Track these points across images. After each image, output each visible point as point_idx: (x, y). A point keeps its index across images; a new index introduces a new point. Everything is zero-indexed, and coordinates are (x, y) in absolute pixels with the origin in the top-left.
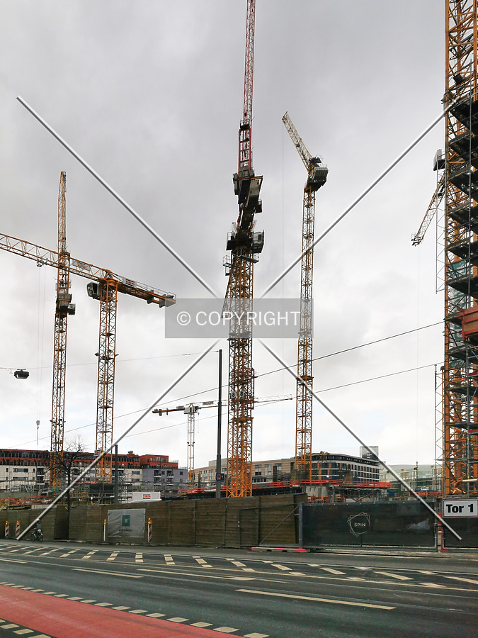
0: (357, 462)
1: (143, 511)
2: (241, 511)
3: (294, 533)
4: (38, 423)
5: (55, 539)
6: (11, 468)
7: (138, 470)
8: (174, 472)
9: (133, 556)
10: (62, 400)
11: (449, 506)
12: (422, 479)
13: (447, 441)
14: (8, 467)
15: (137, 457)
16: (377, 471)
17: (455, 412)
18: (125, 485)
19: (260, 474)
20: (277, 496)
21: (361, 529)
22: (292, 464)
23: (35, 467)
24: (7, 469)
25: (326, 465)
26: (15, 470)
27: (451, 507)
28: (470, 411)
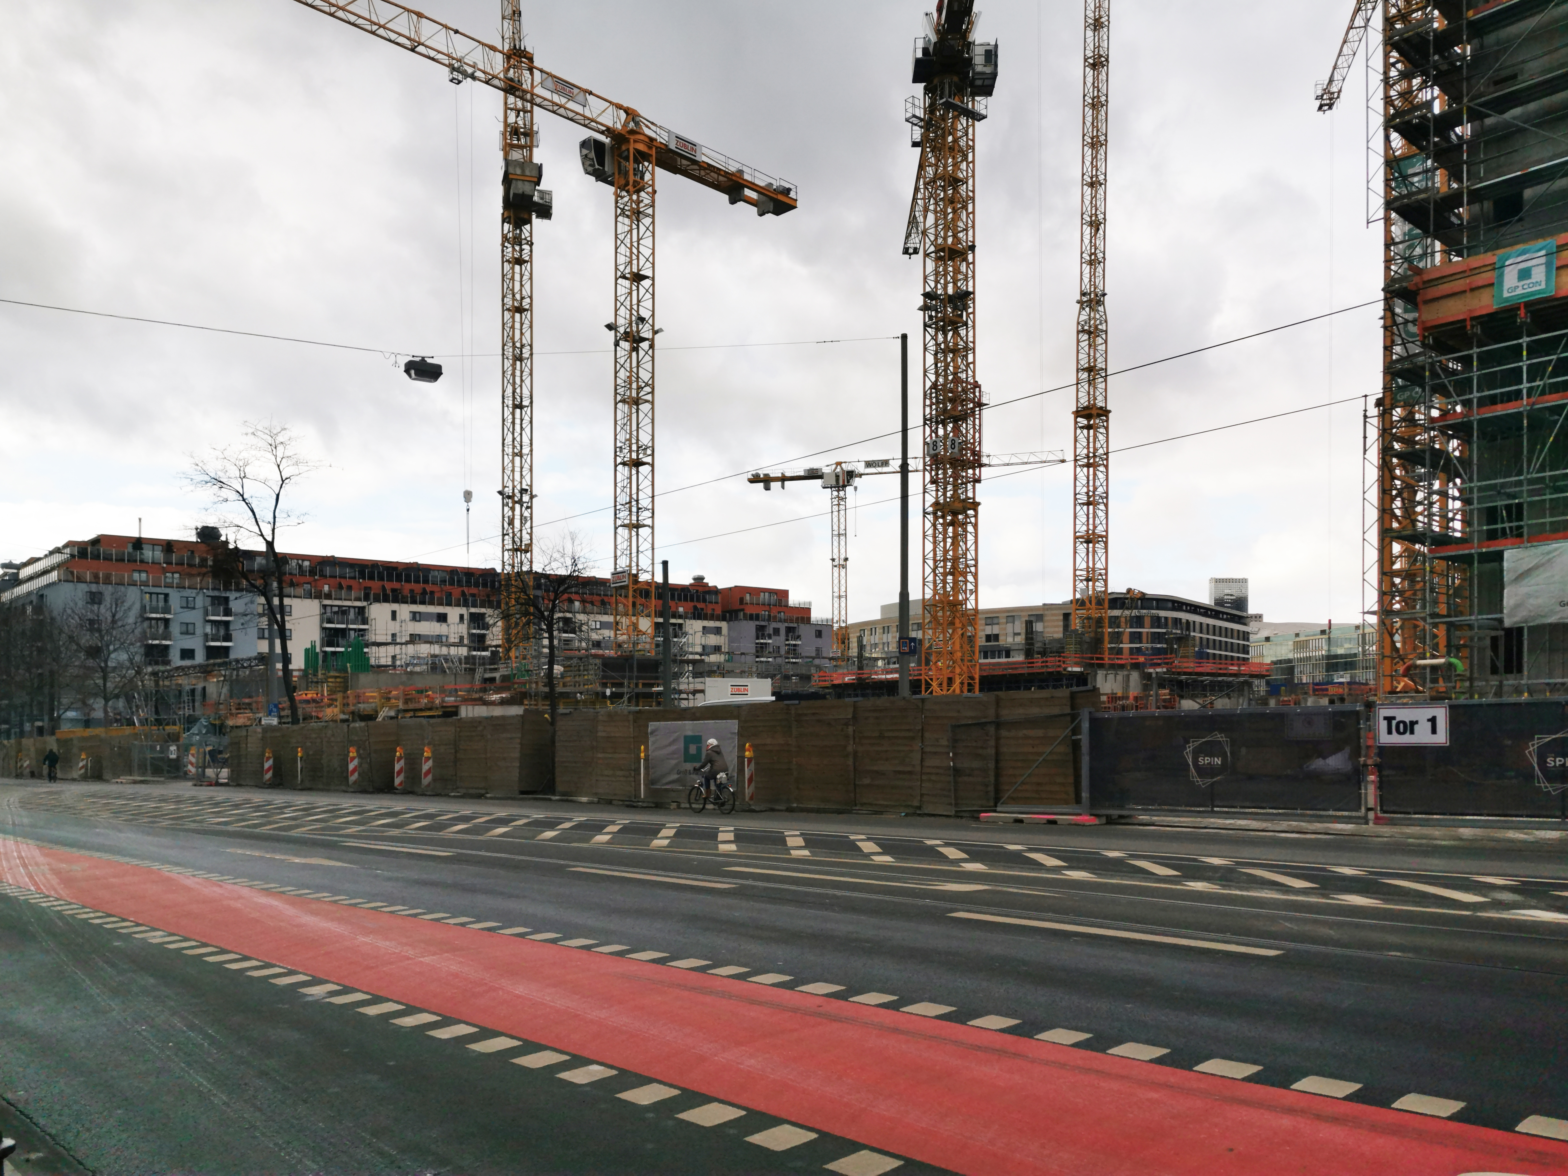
0: (1205, 615)
1: (733, 725)
2: (956, 727)
3: (1071, 780)
4: (468, 496)
5: (522, 793)
6: (404, 610)
7: (717, 624)
8: (803, 629)
9: (712, 835)
10: (526, 441)
11: (1389, 719)
12: (1336, 656)
13: (1385, 572)
14: (395, 606)
15: (715, 591)
16: (1246, 636)
17: (1404, 508)
18: (688, 662)
19: (996, 637)
20: (1034, 693)
21: (1210, 771)
22: (1066, 616)
23: (463, 611)
24: (394, 613)
25: (1138, 621)
26: (416, 617)
27: (1394, 723)
28: (1431, 504)
